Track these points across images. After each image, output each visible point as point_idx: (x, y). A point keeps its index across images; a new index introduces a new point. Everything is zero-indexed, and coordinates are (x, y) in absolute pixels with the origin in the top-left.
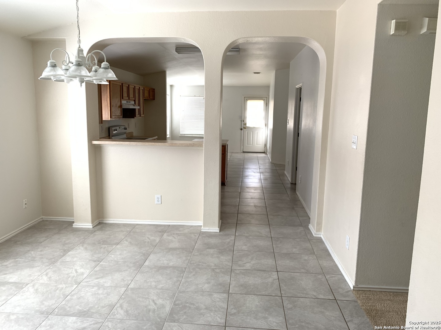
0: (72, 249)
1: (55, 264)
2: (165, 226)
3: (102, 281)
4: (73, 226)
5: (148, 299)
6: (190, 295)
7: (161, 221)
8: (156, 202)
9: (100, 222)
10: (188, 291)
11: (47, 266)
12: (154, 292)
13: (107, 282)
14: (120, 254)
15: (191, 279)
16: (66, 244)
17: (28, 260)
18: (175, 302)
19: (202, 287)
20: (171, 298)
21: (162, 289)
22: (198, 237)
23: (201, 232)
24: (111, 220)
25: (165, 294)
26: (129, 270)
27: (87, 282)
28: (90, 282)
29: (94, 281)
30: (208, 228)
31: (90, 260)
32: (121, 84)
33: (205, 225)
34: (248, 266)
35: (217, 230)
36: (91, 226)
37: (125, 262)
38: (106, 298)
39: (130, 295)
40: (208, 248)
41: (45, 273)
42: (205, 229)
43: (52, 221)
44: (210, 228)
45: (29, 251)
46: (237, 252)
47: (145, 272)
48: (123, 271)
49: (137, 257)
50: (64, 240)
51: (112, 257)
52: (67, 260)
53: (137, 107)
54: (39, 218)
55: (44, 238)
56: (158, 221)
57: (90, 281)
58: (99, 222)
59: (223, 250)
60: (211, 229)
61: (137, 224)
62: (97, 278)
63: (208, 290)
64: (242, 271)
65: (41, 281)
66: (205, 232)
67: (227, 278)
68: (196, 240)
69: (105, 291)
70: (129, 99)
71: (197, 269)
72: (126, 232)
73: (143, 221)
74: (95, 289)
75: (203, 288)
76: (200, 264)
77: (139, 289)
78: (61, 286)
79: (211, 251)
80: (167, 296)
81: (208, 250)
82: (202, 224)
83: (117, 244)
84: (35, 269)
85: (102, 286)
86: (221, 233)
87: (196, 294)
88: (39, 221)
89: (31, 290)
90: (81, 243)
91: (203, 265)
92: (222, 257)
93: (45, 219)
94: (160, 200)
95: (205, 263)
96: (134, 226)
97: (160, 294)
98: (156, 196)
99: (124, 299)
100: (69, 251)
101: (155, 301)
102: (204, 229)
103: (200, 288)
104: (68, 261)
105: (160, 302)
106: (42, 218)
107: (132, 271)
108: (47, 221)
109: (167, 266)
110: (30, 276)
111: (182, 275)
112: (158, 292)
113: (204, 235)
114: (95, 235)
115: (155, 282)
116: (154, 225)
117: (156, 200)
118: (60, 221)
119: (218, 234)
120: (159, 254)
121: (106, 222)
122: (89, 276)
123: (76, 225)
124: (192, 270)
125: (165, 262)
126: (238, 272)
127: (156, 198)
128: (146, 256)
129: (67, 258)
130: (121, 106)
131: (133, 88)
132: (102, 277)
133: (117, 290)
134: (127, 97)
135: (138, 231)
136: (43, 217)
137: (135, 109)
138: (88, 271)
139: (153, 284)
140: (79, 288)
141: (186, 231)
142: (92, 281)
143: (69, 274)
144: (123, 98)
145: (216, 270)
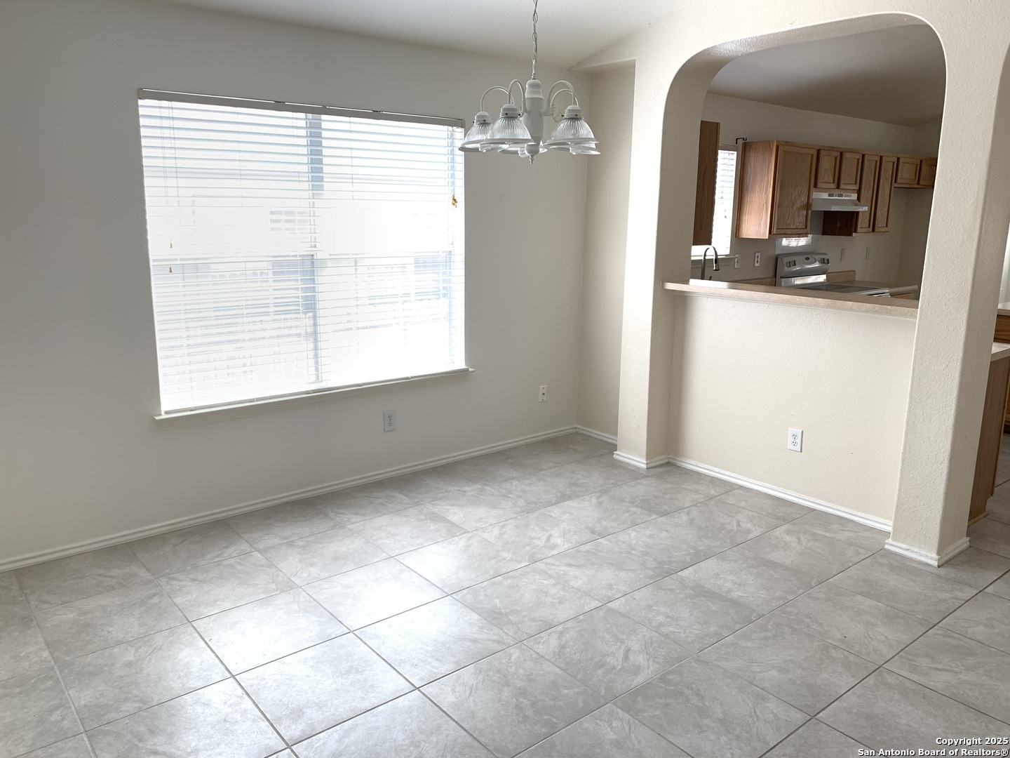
0: (578, 497)
1: (530, 515)
2: (802, 507)
3: (572, 572)
4: (614, 456)
5: (621, 642)
6: (712, 676)
7: (797, 495)
8: (790, 446)
9: (671, 460)
10: (717, 666)
11: (517, 513)
12: (644, 636)
13: (579, 578)
14: (651, 536)
15: (749, 645)
16: (576, 485)
17: (498, 493)
18: (668, 673)
19: (759, 672)
20: (668, 662)
21: (667, 636)
22: (862, 558)
23: (884, 549)
24: (691, 464)
25: (663, 649)
26: (639, 572)
27: (549, 564)
28: (553, 567)
29: (559, 568)
30: (904, 546)
31: (588, 528)
32: (814, 152)
33: (898, 532)
34: (940, 680)
35: (932, 559)
36: (644, 463)
37: (647, 554)
38: (552, 606)
39: (595, 619)
40: (863, 594)
41: (502, 524)
42: (896, 546)
43: (590, 436)
44: (912, 548)
45: (513, 479)
46: (940, 632)
47: (664, 590)
48: (626, 570)
49: (676, 554)
50: (579, 476)
51: (630, 536)
52: (552, 514)
53: (863, 209)
54: (570, 427)
55: (552, 464)
56: (789, 492)
57: (553, 565)
58: (667, 461)
59: (901, 614)
60: (913, 551)
61: (741, 487)
62: (570, 565)
63: (767, 685)
64: (908, 684)
65: (486, 535)
66: (895, 554)
67: (844, 681)
68: (851, 564)
69: (562, 593)
70: (838, 187)
71: (787, 628)
72: (703, 496)
73: (756, 482)
74: (549, 583)
75: (759, 675)
76: (807, 620)
77: (624, 615)
78: (504, 554)
79: (868, 603)
80: (663, 653)
81: (859, 597)
82: (890, 529)
83: (664, 514)
84: (495, 512)
85: (565, 582)
86: (942, 571)
87: (728, 680)
88: (570, 431)
89: (462, 544)
90: (600, 491)
91: (809, 626)
92: (881, 629)
93: (580, 431)
94: (799, 440)
95: (821, 625)
96: (730, 487)
97: (652, 644)
98: (791, 431)
99: (580, 621)
100: (569, 498)
101: (630, 653)
102: (892, 545)
103: (753, 672)
104: (551, 516)
105: (640, 659)
106: (576, 428)
107: (642, 576)
108: (582, 434)
109: (724, 594)
110: (480, 520)
111: (737, 627)
112: (652, 639)
113: (884, 561)
114: (640, 484)
115: (667, 617)
116: (778, 499)
117: (790, 439)
118: (601, 440)
119: (929, 569)
120: (729, 563)
121: (683, 464)
122: (563, 555)
123: (620, 455)
124: (772, 626)
125: (728, 585)
126: (891, 679)
127: (790, 435)
128: (698, 557)
129: (555, 512)
130: (808, 206)
131: (874, 163)
132: (579, 566)
133: (582, 601)
134: (834, 183)
135: (731, 500)
136: (578, 426)
137: (858, 212)
138: (567, 546)
139: (661, 618)
140: (528, 569)
141: (844, 536)
142: (558, 566)
143: (535, 539)
144: (815, 186)
145: (833, 651)
